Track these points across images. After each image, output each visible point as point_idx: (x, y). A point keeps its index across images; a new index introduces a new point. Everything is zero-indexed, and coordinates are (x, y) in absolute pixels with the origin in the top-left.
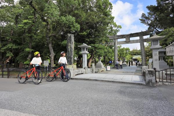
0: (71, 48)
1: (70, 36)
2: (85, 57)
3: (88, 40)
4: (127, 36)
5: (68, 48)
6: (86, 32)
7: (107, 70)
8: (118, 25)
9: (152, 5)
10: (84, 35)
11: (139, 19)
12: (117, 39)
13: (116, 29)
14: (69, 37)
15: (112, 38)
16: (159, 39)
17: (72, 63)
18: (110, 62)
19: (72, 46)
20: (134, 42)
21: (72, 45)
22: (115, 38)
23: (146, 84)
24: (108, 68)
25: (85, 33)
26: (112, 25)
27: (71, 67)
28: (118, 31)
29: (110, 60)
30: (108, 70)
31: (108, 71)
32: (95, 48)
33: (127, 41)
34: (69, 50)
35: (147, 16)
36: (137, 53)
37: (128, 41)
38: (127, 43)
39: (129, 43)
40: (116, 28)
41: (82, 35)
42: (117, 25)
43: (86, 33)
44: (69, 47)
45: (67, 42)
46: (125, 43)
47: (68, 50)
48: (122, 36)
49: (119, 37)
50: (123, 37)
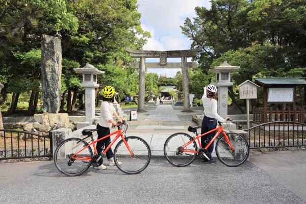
0: (53, 71)
1: (52, 42)
2: (90, 96)
3: (92, 54)
4: (162, 53)
5: (45, 73)
6: (87, 36)
7: (130, 120)
8: (145, 31)
9: (205, 8)
10: (83, 42)
11: (181, 27)
12: (145, 57)
13: (141, 39)
14: (48, 44)
15: (135, 55)
16: (231, 71)
17: (56, 109)
18: (128, 98)
19: (57, 68)
20: (173, 66)
21: (56, 64)
22: (141, 55)
23: (233, 158)
24: (132, 115)
25: (84, 38)
26: (134, 29)
27: (56, 118)
28: (144, 42)
29: (125, 94)
30: (132, 118)
31: (134, 120)
32: (107, 73)
33: (161, 64)
34: (49, 77)
35: (193, 24)
36: (167, 82)
37: (163, 64)
38: (162, 67)
39: (165, 67)
40: (141, 36)
41: (76, 41)
42: (143, 31)
43: (88, 39)
44: (47, 70)
45: (43, 56)
46: (159, 66)
47: (46, 77)
48: (154, 54)
49: (148, 54)
50: (156, 56)
